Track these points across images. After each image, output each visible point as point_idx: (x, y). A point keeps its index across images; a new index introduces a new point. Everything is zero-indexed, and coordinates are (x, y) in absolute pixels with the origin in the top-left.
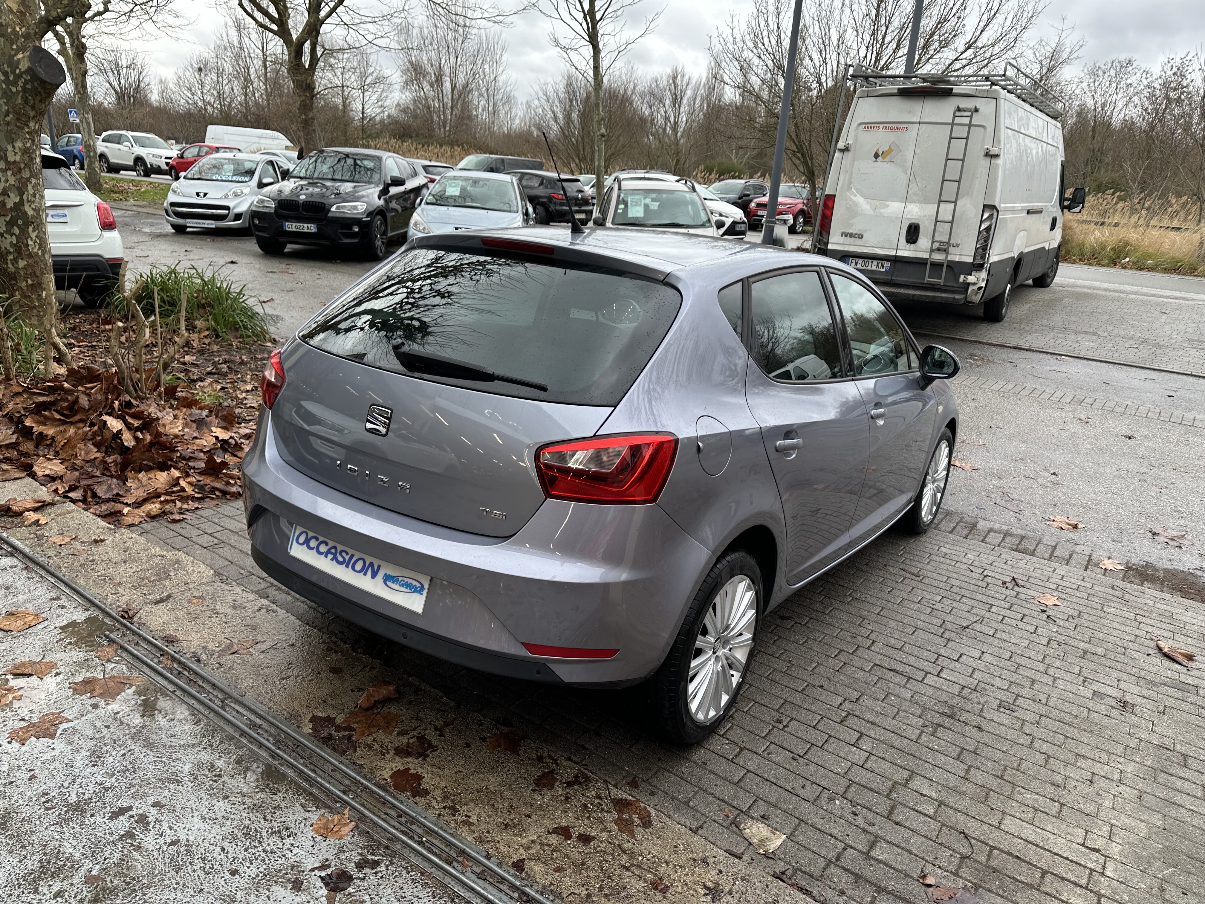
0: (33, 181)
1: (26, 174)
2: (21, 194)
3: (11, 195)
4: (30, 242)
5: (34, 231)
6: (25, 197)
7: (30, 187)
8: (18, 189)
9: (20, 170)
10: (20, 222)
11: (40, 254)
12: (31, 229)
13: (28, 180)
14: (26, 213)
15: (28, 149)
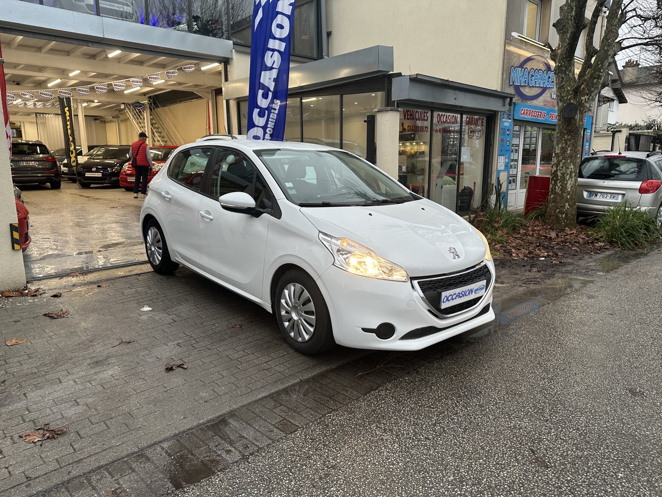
0: (563, 161)
1: (561, 158)
2: (557, 167)
3: (554, 167)
4: (557, 187)
5: (559, 183)
6: (558, 168)
7: (561, 164)
8: (557, 164)
9: (559, 157)
10: (555, 179)
11: (560, 193)
12: (558, 182)
13: (561, 161)
14: (557, 175)
15: (564, 147)
